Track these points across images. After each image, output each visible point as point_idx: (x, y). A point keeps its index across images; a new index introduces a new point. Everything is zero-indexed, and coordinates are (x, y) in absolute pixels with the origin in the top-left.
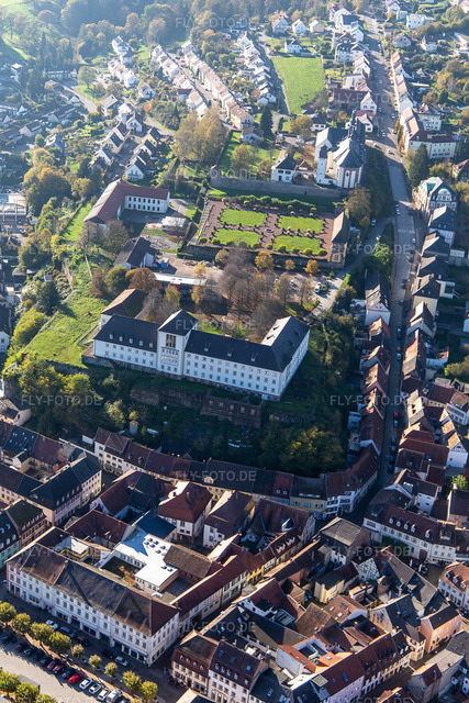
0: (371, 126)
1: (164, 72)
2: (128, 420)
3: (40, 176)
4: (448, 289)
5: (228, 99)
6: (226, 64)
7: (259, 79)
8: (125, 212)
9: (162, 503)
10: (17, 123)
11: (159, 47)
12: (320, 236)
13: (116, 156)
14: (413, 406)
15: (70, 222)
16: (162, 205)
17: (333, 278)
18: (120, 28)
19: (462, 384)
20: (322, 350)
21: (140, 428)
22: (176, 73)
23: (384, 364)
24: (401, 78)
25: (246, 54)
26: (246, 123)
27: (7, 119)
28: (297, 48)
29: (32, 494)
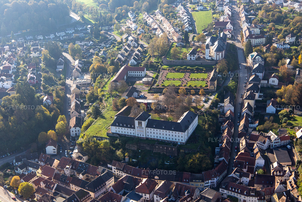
0: (230, 35)
1: (148, 23)
2: (125, 157)
3: (95, 67)
4: (260, 96)
5: (172, 30)
6: (173, 17)
7: (185, 21)
8: (128, 78)
9: (136, 187)
10: (89, 48)
11: (146, 13)
12: (206, 80)
13: (126, 57)
14: (242, 143)
15: (106, 83)
16: (143, 74)
17: (211, 95)
18: (131, 8)
19: (264, 133)
20: (204, 124)
21: (129, 159)
22: (152, 22)
23: (230, 128)
24: (243, 15)
25: (181, 12)
26: (178, 39)
27: (85, 47)
28: (202, 8)
29: (86, 187)
